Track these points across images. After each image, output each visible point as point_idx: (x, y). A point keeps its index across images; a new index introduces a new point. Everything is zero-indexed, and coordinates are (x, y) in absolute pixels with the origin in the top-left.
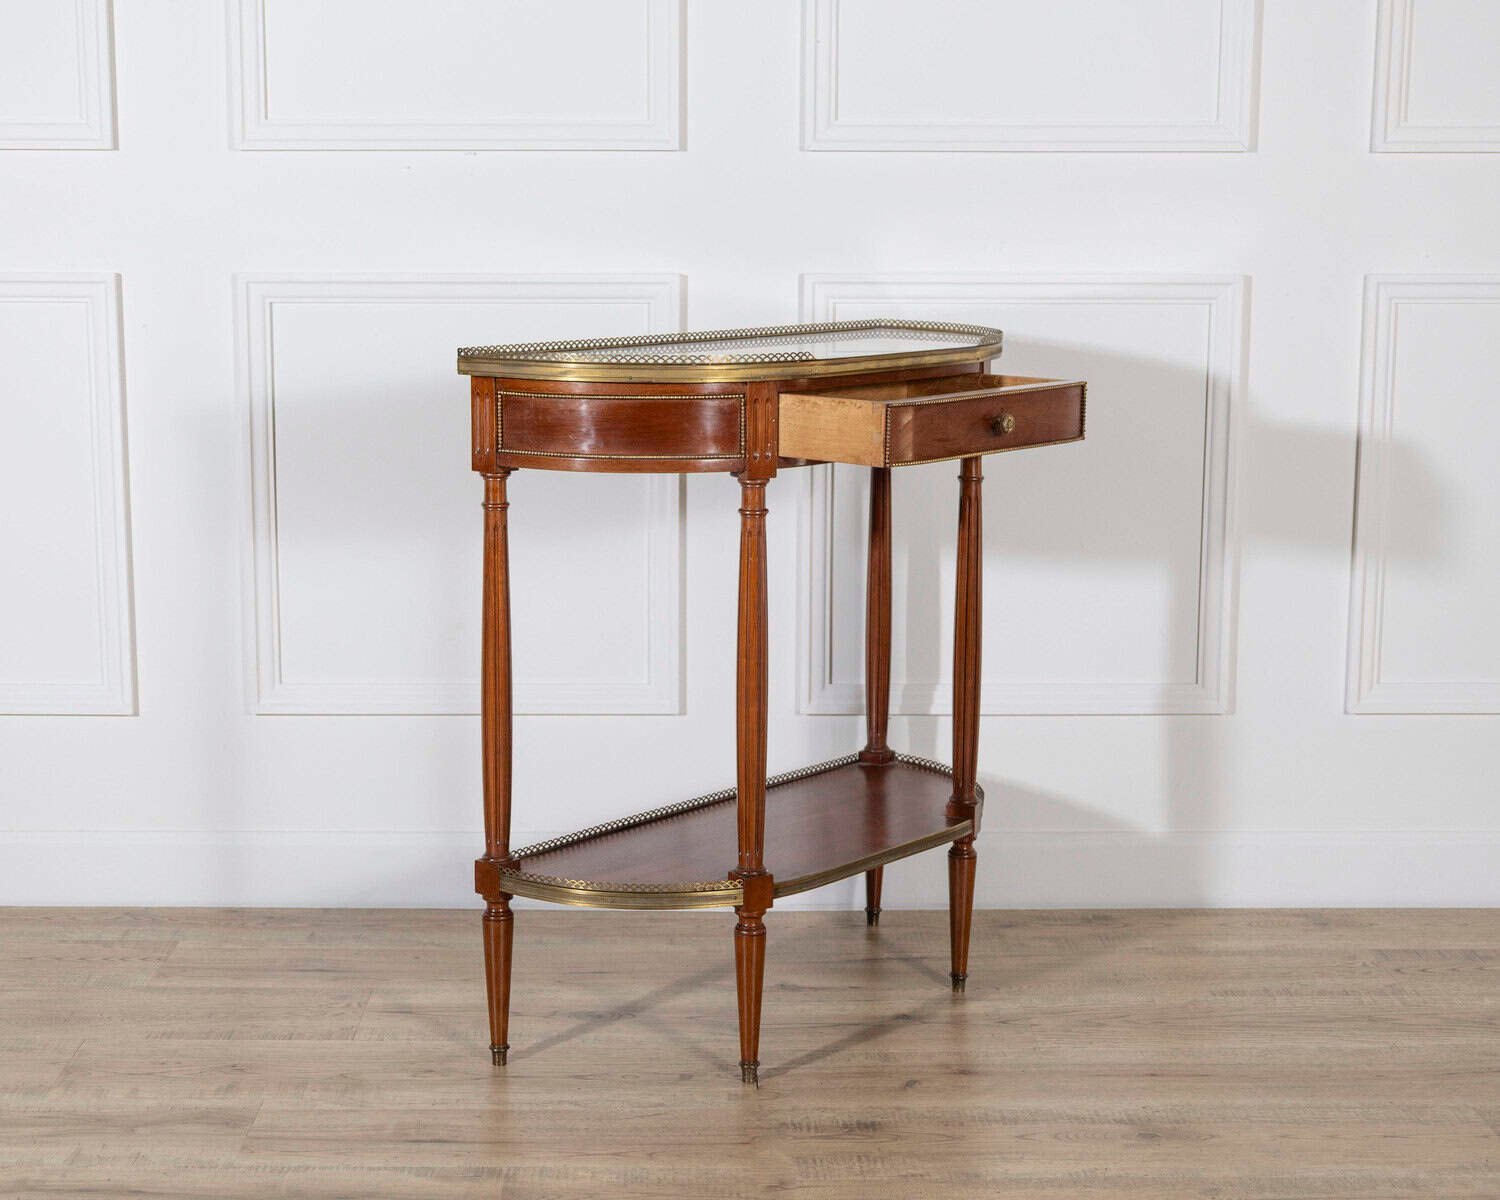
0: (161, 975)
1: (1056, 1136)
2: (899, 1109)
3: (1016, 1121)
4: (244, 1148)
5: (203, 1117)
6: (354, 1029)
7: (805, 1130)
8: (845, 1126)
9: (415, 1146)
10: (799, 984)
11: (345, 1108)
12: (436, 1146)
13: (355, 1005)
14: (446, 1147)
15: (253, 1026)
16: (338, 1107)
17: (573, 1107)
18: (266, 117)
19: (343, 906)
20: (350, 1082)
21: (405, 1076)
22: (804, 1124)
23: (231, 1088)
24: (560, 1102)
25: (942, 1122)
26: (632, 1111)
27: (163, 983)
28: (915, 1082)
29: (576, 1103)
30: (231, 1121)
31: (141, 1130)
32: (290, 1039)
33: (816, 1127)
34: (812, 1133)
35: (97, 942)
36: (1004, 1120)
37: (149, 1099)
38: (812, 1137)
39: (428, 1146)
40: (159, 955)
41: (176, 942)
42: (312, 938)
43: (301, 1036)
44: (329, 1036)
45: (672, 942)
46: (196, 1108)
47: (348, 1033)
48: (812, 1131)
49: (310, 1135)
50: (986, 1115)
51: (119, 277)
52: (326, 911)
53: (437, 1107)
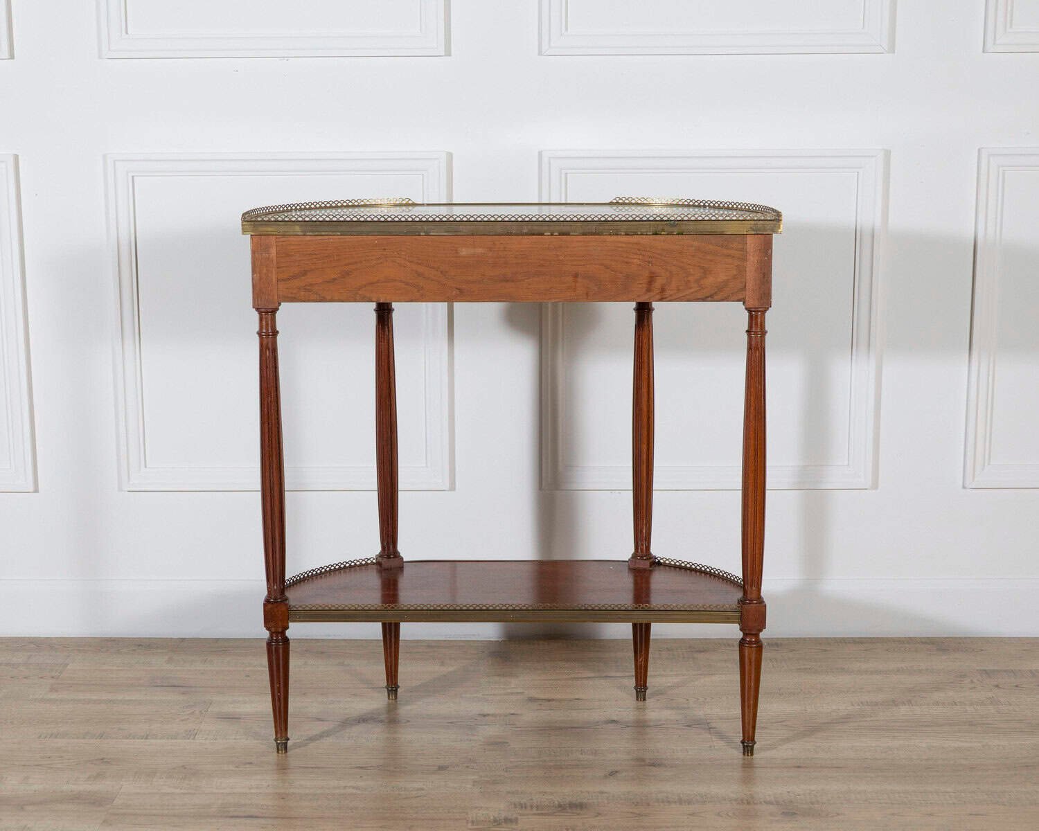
0: (53, 689)
1: (719, 814)
2: (602, 793)
3: (689, 802)
4: (105, 821)
5: (76, 798)
6: (196, 731)
7: (529, 808)
8: (560, 806)
9: (233, 821)
10: (537, 696)
11: (182, 791)
12: (248, 821)
13: (197, 712)
14: (255, 821)
15: (120, 729)
16: (178, 791)
17: (354, 791)
18: (127, 33)
19: (196, 636)
20: (188, 772)
21: (231, 767)
22: (528, 804)
23: (99, 776)
24: (345, 787)
25: (633, 803)
26: (399, 794)
27: (54, 696)
28: (617, 772)
29: (357, 788)
30: (95, 802)
31: (30, 808)
32: (146, 738)
33: (537, 807)
34: (535, 811)
35: (7, 664)
36: (680, 801)
37: (37, 784)
38: (535, 814)
39: (243, 820)
40: (53, 674)
41: (67, 665)
42: (170, 661)
43: (155, 737)
44: (175, 737)
45: (443, 664)
46: (71, 791)
47: (191, 734)
48: (535, 809)
49: (154, 812)
50: (667, 797)
51: (16, 157)
52: (183, 640)
53: (253, 791)
